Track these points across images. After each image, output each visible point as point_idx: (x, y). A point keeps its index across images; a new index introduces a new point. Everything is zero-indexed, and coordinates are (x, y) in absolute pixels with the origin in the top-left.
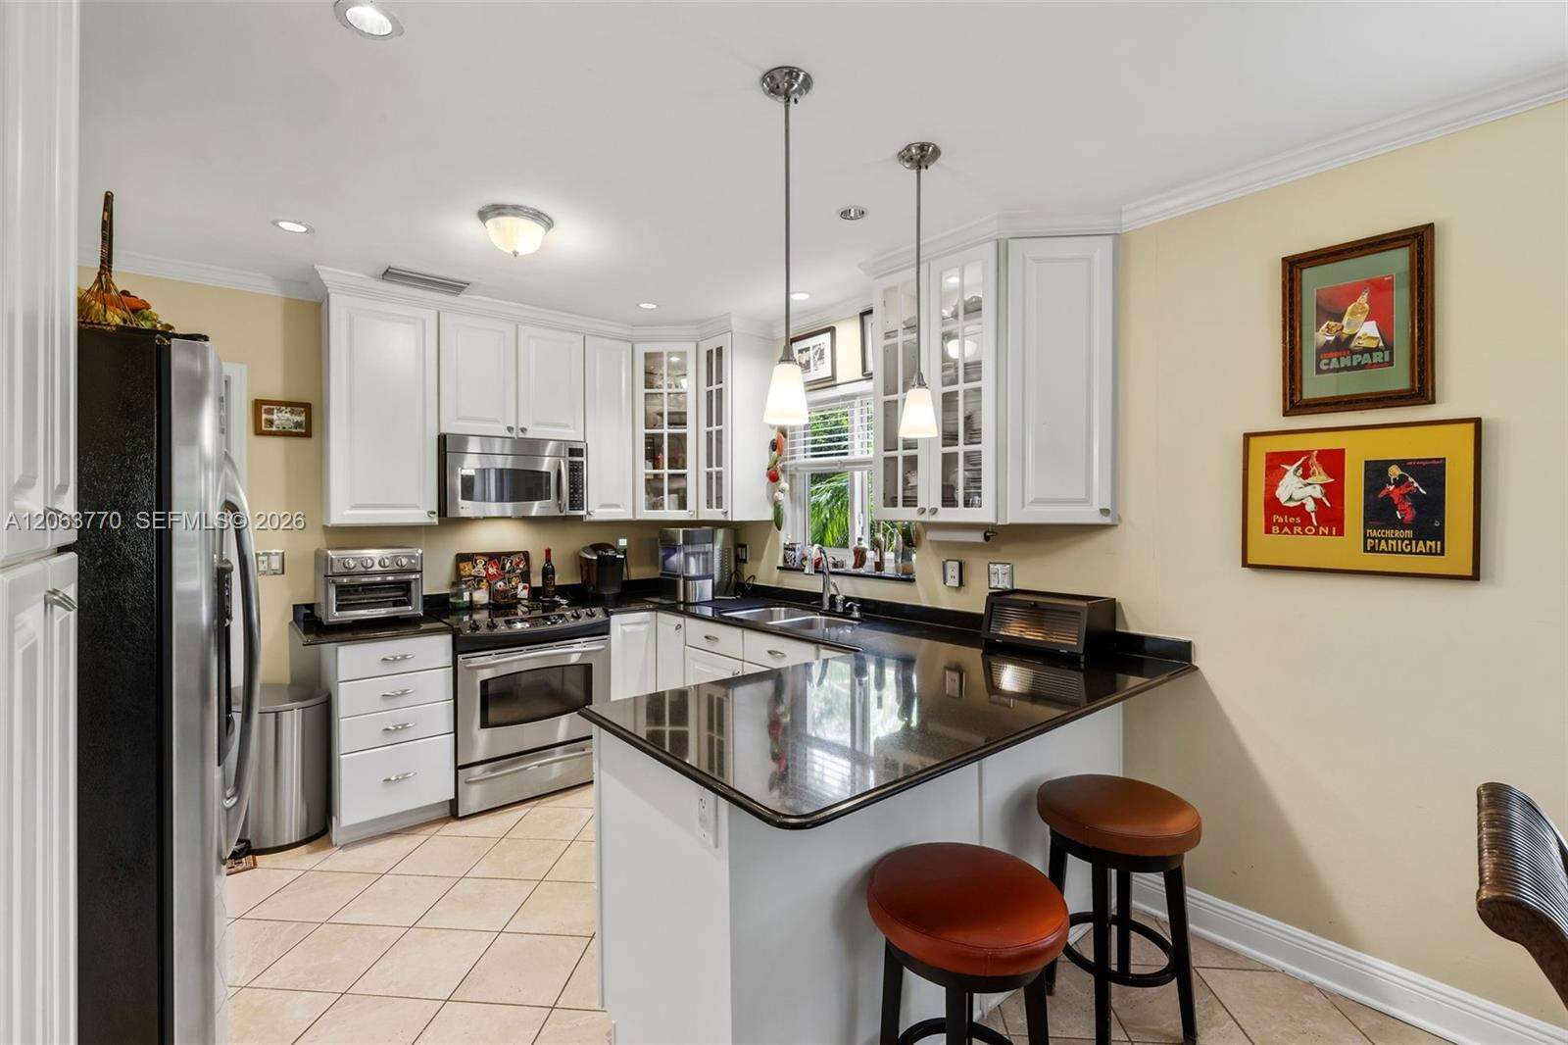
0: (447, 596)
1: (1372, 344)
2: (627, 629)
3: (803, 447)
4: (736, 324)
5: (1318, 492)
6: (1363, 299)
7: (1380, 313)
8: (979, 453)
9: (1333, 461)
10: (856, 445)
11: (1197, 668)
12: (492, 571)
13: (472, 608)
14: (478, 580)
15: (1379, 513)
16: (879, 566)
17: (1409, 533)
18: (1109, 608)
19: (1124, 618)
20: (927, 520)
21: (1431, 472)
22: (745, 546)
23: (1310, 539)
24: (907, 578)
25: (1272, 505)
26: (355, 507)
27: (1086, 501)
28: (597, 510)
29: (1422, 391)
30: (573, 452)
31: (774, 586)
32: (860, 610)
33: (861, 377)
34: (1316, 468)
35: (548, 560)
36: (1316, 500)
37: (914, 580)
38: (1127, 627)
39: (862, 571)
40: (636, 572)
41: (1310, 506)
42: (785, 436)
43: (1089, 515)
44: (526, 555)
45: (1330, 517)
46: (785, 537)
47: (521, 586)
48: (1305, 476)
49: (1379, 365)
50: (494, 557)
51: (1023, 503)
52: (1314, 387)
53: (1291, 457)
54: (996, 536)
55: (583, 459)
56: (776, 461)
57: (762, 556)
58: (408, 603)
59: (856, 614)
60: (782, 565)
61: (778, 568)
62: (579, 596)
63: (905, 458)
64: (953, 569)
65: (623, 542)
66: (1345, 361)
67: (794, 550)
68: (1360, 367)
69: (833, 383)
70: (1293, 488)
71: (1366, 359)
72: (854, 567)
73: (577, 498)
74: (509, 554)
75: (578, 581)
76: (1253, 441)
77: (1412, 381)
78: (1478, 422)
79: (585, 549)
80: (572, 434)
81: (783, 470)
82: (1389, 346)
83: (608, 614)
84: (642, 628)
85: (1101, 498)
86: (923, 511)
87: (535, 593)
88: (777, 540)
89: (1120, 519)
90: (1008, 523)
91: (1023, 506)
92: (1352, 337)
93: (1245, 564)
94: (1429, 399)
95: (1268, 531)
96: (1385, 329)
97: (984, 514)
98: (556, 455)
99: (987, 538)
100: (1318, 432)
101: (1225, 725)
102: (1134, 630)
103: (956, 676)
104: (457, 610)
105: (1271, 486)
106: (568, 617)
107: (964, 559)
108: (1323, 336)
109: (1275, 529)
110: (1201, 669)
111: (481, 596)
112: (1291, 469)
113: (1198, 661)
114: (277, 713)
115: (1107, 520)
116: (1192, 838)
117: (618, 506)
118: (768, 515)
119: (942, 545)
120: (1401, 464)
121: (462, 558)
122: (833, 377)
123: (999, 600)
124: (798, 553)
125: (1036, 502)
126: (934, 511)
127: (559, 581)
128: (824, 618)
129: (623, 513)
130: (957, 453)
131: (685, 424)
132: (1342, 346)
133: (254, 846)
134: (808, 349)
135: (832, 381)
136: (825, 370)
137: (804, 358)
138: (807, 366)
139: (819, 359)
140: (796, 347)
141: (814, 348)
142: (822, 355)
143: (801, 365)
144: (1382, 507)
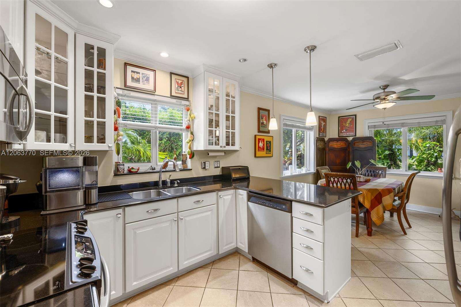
1: (265, 124)
6: (265, 117)
7: (266, 120)
8: (235, 132)
15: (267, 149)
17: (269, 151)
20: (222, 149)
21: (270, 142)
23: (262, 152)
25: (259, 147)
33: (169, 96)
37: (191, 169)
39: (167, 169)
41: (262, 147)
42: (120, 108)
48: (261, 142)
52: (261, 129)
56: (117, 120)
61: (114, 175)
64: (207, 164)
66: (263, 126)
71: (265, 126)
76: (256, 136)
78: (272, 136)
81: (119, 125)
86: (221, 147)
93: (255, 157)
96: (266, 122)
97: (236, 148)
99: (225, 154)
100: (262, 136)
105: (259, 144)
107: (209, 161)
108: (261, 121)
109: (259, 151)
119: (201, 157)
122: (155, 91)
123: (232, 170)
130: (230, 132)
132: (263, 123)
134: (139, 73)
135: (152, 93)
136: (150, 86)
137: (136, 76)
138: (138, 80)
139: (145, 80)
140: (129, 69)
141: (142, 74)
142: (148, 80)
143: (133, 78)
144: (267, 147)
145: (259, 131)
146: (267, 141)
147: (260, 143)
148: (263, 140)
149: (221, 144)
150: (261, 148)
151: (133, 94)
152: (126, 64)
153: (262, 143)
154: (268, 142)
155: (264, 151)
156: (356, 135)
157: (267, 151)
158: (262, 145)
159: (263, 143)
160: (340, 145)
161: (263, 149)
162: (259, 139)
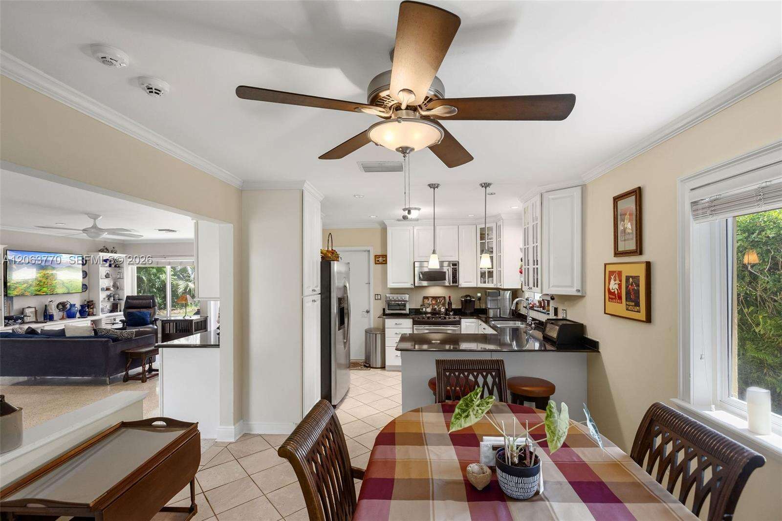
0: (419, 309)
1: (630, 231)
2: (468, 324)
4: (503, 216)
6: (628, 214)
7: (631, 219)
8: (538, 268)
9: (620, 275)
11: (599, 352)
12: (434, 302)
13: (426, 313)
14: (429, 305)
15: (628, 298)
16: (543, 308)
17: (634, 304)
18: (581, 327)
19: (587, 332)
20: (530, 291)
21: (637, 280)
23: (616, 304)
25: (609, 291)
26: (393, 283)
27: (572, 286)
28: (463, 284)
29: (639, 251)
30: (454, 265)
34: (617, 277)
35: (450, 300)
36: (617, 290)
37: (549, 314)
38: (587, 335)
40: (477, 306)
41: (616, 293)
43: (572, 291)
44: (444, 297)
47: (442, 308)
48: (615, 280)
50: (434, 298)
51: (549, 286)
52: (620, 247)
53: (613, 273)
55: (457, 267)
58: (405, 310)
62: (457, 312)
65: (479, 295)
70: (614, 285)
73: (455, 279)
74: (439, 297)
75: (460, 307)
76: (607, 266)
77: (637, 246)
78: (649, 263)
79: (461, 297)
80: (454, 259)
83: (460, 318)
84: (473, 324)
85: (577, 285)
87: (447, 310)
88: (523, 296)
89: (584, 294)
91: (549, 288)
92: (626, 228)
93: (605, 313)
94: (641, 253)
95: (609, 301)
96: (632, 224)
97: (539, 290)
98: (449, 266)
100: (619, 264)
102: (589, 336)
104: (421, 313)
105: (609, 284)
106: (452, 318)
107: (557, 307)
108: (622, 227)
111: (429, 310)
112: (613, 277)
113: (601, 349)
114: (376, 334)
115: (579, 294)
117: (471, 282)
118: (519, 286)
120: (632, 278)
121: (426, 298)
124: (530, 301)
125: (553, 286)
126: (531, 288)
127: (454, 307)
129: (473, 285)
131: (493, 253)
132: (625, 231)
133: (371, 366)
144: (628, 293)
145: (617, 254)
146: (628, 278)
147: (612, 282)
148: (620, 273)
150: (613, 294)
153: (616, 282)
154: (630, 280)
155: (622, 303)
158: (617, 286)
159: (618, 282)
161: (620, 298)
162: (611, 273)
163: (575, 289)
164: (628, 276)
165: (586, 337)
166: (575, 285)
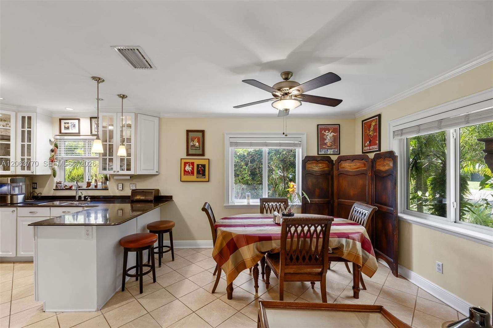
1: (198, 146)
3: (64, 152)
5: (191, 169)
6: (197, 139)
7: (199, 142)
8: (130, 159)
9: (193, 164)
10: (87, 153)
11: (173, 200)
15: (198, 172)
16: (96, 186)
17: (202, 175)
18: (158, 191)
19: (160, 193)
20: (116, 174)
21: (204, 166)
22: (36, 183)
23: (190, 176)
24: (106, 189)
25: (185, 171)
27: (153, 170)
29: (203, 155)
31: (51, 195)
32: (90, 199)
33: (90, 135)
34: (191, 165)
36: (191, 170)
37: (108, 189)
38: (161, 194)
39: (90, 188)
41: (190, 171)
42: (57, 148)
43: (154, 172)
45: (192, 173)
46: (56, 180)
48: (189, 166)
49: (198, 150)
51: (140, 170)
52: (191, 152)
53: (187, 163)
54: (133, 177)
56: (54, 156)
57: (45, 186)
59: (89, 200)
60: (55, 189)
61: (54, 189)
63: (109, 159)
64: (120, 186)
66: (194, 148)
67: (61, 183)
68: (196, 149)
69: (79, 135)
70: (188, 168)
71: (197, 148)
72: (87, 187)
76: (182, 160)
77: (202, 153)
78: (209, 159)
81: (56, 159)
82: (200, 147)
85: (156, 169)
86: (115, 172)
88: (53, 180)
89: (160, 173)
90: (137, 174)
92: (195, 145)
93: (181, 181)
95: (184, 175)
96: (199, 144)
97: (132, 172)
99: (131, 178)
100: (191, 159)
101: (178, 210)
102: (162, 195)
103: (121, 211)
105: (185, 168)
107: (123, 183)
108: (192, 144)
109: (185, 175)
110: (174, 200)
112: (187, 165)
113: (174, 199)
115: (157, 174)
116: (173, 226)
118: (49, 172)
119: (117, 180)
120: (201, 165)
122: (79, 133)
123: (134, 192)
124: (62, 184)
125: (143, 170)
126: (118, 172)
128: (77, 202)
130: (124, 159)
131: (10, 140)
132: (194, 146)
134: (69, 123)
135: (78, 134)
136: (76, 130)
137: (67, 125)
138: (68, 128)
139: (73, 127)
140: (63, 122)
141: (71, 123)
142: (74, 126)
143: (65, 127)
145: (188, 154)
146: (198, 165)
149: (114, 169)
151: (66, 137)
152: (60, 120)
154: (200, 166)
155: (194, 175)
156: (380, 150)
157: (198, 175)
159: (191, 166)
160: (355, 167)
163: (155, 171)
164: (198, 164)
165: (160, 196)
166: (155, 169)
